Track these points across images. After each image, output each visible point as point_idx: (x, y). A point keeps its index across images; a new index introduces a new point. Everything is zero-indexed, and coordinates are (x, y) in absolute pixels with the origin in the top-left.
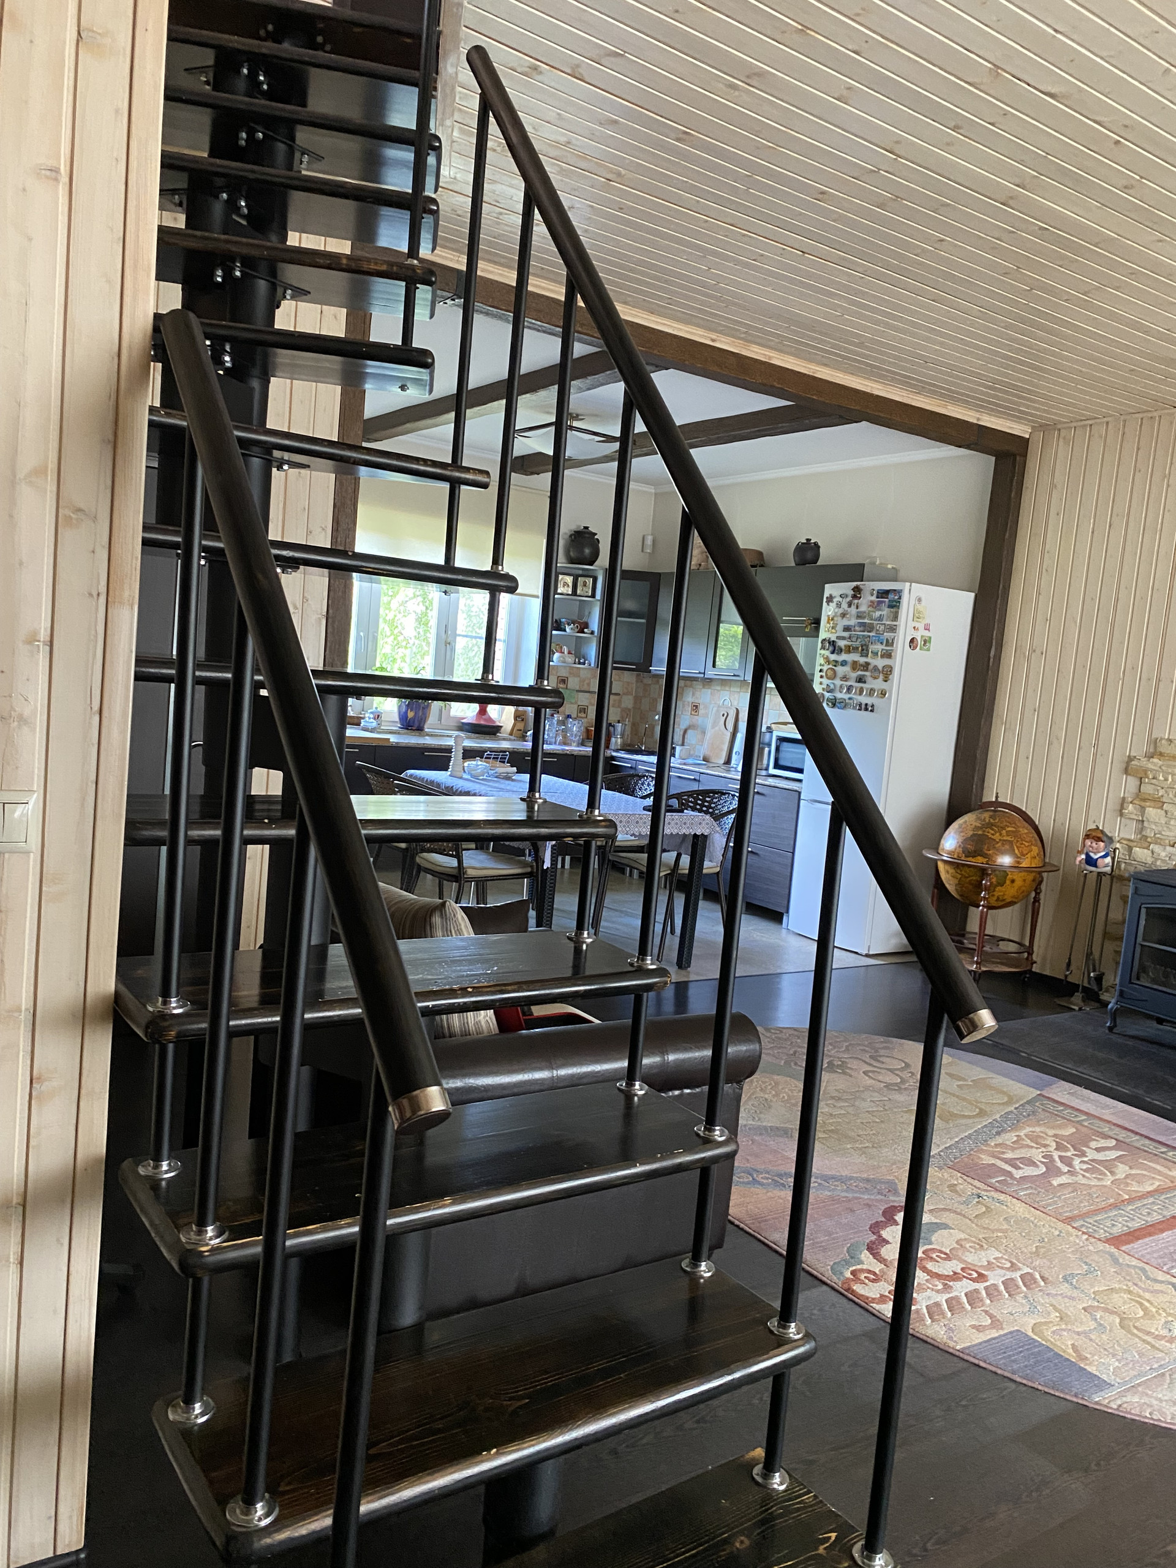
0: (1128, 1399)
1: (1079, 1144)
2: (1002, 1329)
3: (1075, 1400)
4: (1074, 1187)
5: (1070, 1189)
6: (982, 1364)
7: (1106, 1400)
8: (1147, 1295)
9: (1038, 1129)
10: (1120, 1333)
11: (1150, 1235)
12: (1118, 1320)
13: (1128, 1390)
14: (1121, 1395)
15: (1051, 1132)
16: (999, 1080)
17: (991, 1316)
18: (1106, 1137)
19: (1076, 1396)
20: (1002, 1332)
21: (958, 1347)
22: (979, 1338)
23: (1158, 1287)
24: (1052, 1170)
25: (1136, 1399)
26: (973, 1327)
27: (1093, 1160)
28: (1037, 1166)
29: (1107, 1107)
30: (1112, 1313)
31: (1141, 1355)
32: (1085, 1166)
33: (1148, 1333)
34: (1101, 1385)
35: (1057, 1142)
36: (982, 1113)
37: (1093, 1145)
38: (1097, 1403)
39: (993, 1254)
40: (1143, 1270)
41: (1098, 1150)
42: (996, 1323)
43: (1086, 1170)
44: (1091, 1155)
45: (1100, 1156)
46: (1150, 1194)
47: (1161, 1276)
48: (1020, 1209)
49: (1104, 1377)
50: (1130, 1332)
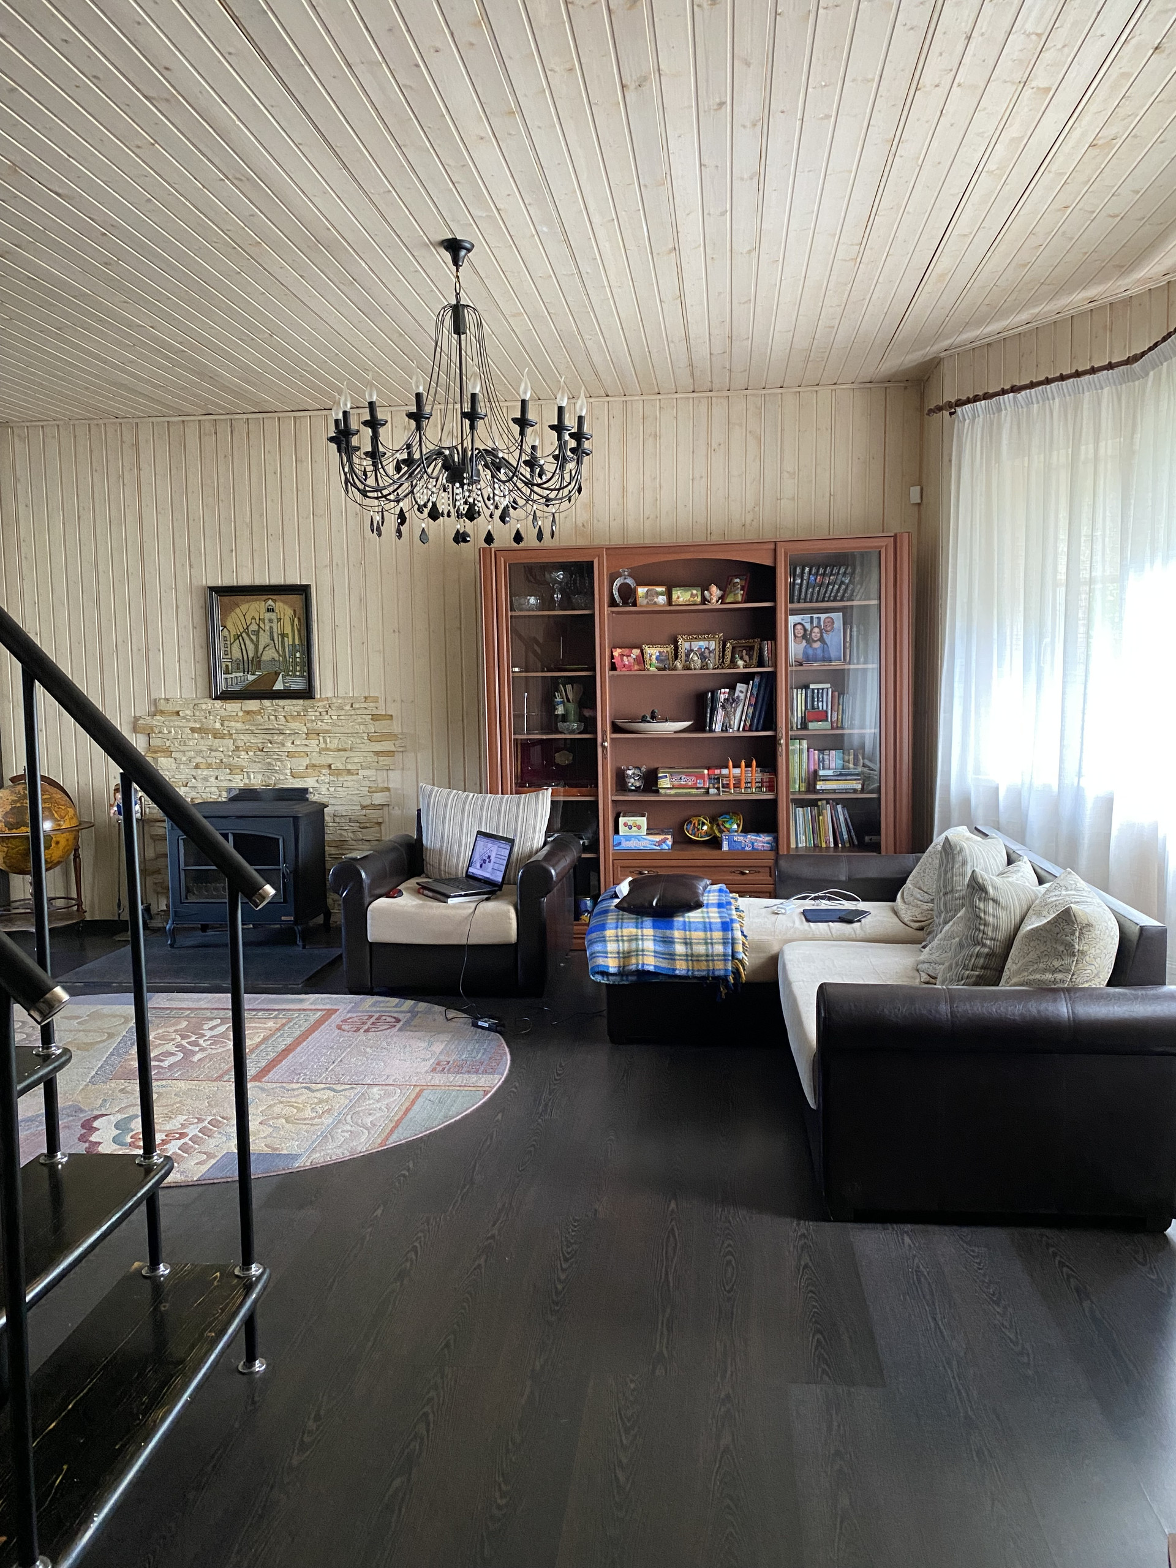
0: (314, 1156)
1: (196, 1029)
2: (216, 1156)
3: (284, 1172)
4: (210, 1057)
5: (208, 1060)
6: (216, 1181)
7: (303, 1163)
8: (293, 1100)
9: (160, 1031)
10: (287, 1126)
11: (275, 1066)
12: (284, 1121)
13: (311, 1152)
14: (308, 1157)
15: (171, 1029)
16: (107, 1009)
17: (205, 1153)
18: (212, 1019)
19: (284, 1170)
20: (218, 1158)
21: (195, 1179)
22: (204, 1168)
23: (296, 1093)
24: (187, 1054)
25: (318, 1155)
26: (197, 1164)
27: (212, 1037)
28: (175, 1054)
29: (200, 999)
30: (277, 1118)
31: (306, 1131)
32: (209, 1042)
33: (305, 1119)
34: (295, 1157)
35: (180, 1035)
36: (111, 1036)
37: (206, 1027)
38: (298, 1167)
39: (181, 1119)
40: (284, 1087)
41: (211, 1029)
42: (210, 1155)
43: (211, 1044)
44: (209, 1034)
45: (214, 1033)
46: (261, 1043)
47: (295, 1086)
48: (182, 1084)
49: (294, 1153)
50: (293, 1123)
